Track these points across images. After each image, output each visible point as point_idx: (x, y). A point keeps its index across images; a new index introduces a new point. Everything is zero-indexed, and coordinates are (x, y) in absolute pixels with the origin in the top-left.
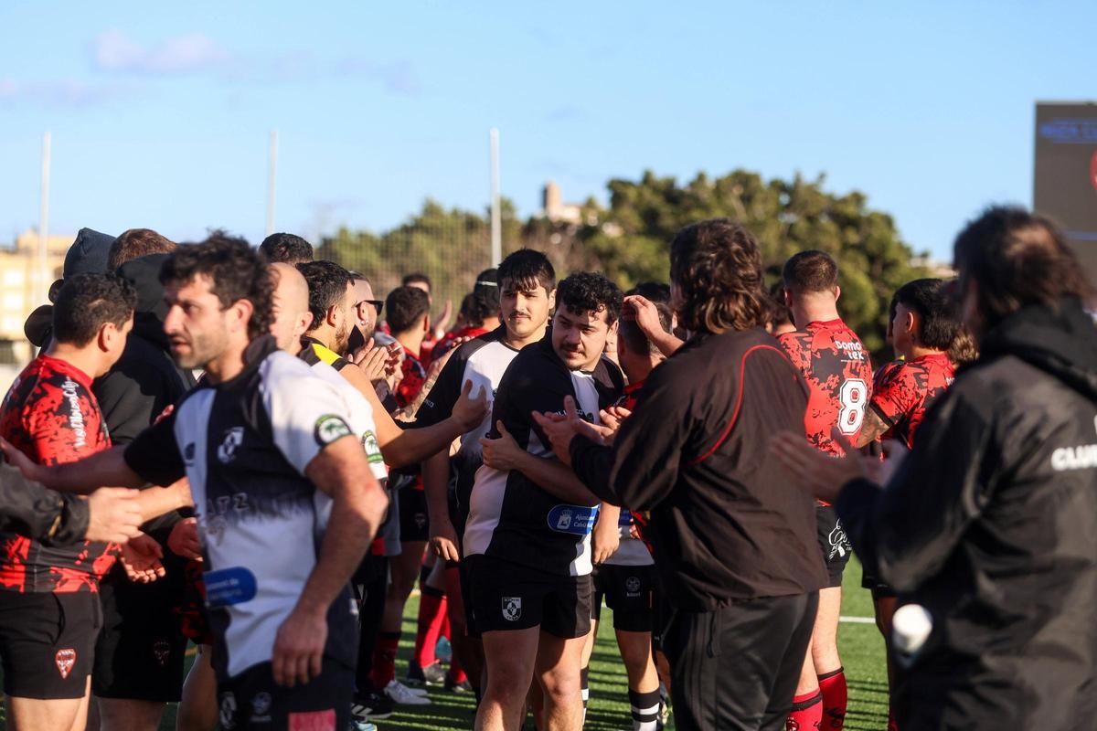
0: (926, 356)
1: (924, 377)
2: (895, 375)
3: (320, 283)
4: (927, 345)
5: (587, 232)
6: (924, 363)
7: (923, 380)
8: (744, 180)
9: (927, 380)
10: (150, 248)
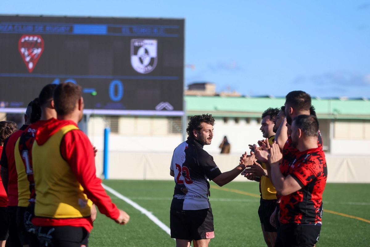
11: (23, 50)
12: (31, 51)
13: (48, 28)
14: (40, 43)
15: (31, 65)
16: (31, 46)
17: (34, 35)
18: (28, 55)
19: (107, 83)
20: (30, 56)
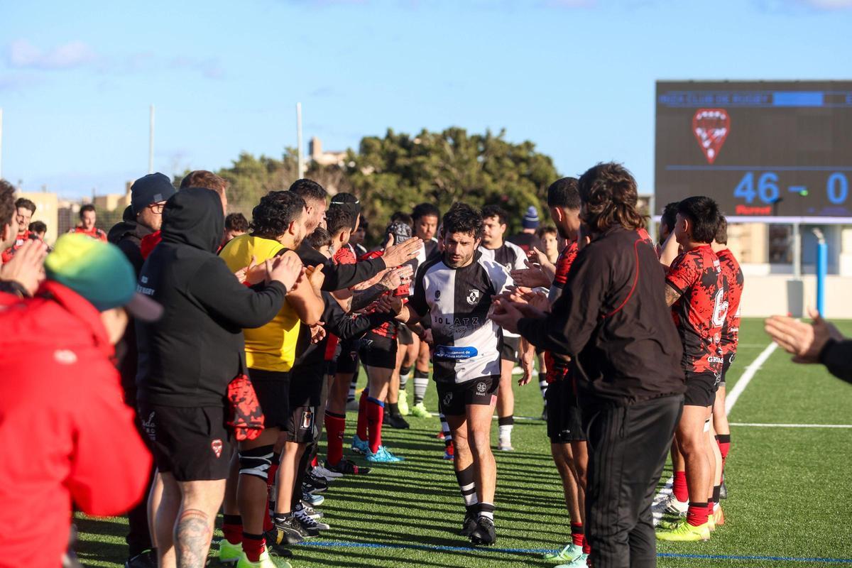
0: (699, 247)
1: (700, 261)
2: (682, 261)
3: (286, 206)
4: (698, 241)
5: (351, 171)
6: (699, 251)
7: (700, 263)
8: (455, 134)
9: (702, 263)
10: (209, 184)
11: (699, 131)
12: (711, 131)
13: (735, 99)
14: (725, 121)
15: (711, 153)
16: (711, 124)
17: (714, 109)
18: (707, 139)
19: (824, 177)
20: (710, 139)
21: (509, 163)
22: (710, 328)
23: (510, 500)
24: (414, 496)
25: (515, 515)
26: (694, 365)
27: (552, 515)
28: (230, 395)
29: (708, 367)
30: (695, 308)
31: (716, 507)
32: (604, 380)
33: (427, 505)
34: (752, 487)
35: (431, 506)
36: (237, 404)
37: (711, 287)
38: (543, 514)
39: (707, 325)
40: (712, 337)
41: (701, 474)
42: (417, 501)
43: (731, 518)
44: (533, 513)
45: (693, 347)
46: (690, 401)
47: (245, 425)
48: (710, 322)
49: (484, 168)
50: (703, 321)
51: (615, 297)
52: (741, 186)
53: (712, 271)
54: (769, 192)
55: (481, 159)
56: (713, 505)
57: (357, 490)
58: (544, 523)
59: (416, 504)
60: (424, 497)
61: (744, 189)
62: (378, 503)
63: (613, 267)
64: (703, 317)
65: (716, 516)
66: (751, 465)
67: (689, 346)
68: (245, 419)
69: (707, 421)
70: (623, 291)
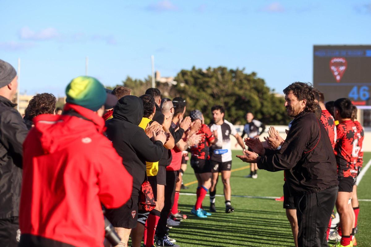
0: (346, 121)
6: (345, 123)
8: (222, 70)
11: (333, 68)
12: (338, 68)
13: (349, 53)
14: (344, 63)
15: (338, 78)
16: (338, 65)
20: (338, 71)
21: (245, 82)
22: (351, 157)
23: (260, 234)
24: (216, 232)
25: (262, 241)
26: (344, 174)
27: (279, 241)
28: (143, 190)
29: (350, 175)
30: (344, 148)
31: (353, 237)
32: (306, 181)
33: (222, 237)
34: (367, 229)
35: (224, 237)
36: (147, 194)
37: (351, 139)
38: (274, 241)
39: (350, 156)
40: (353, 161)
41: (347, 223)
42: (217, 235)
43: (359, 242)
44: (270, 240)
45: (344, 165)
46: (341, 190)
47: (150, 204)
48: (351, 155)
49: (235, 84)
50: (348, 154)
51: (312, 144)
52: (352, 92)
53: (352, 132)
54: (364, 95)
55: (234, 80)
56: (352, 237)
57: (190, 230)
58: (275, 245)
59: (217, 236)
60: (220, 233)
61: (353, 94)
62: (200, 236)
63: (312, 131)
64: (347, 152)
65: (353, 241)
66: (365, 219)
67: (342, 165)
68: (150, 201)
69: (350, 199)
70: (315, 141)
